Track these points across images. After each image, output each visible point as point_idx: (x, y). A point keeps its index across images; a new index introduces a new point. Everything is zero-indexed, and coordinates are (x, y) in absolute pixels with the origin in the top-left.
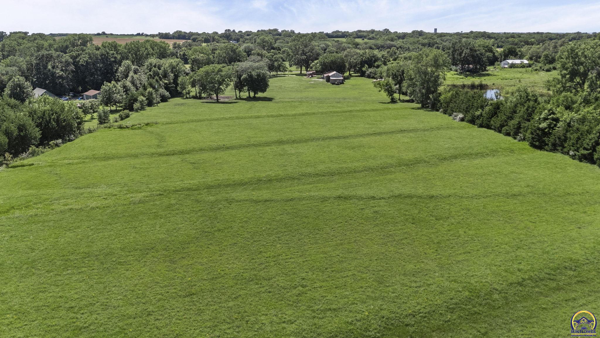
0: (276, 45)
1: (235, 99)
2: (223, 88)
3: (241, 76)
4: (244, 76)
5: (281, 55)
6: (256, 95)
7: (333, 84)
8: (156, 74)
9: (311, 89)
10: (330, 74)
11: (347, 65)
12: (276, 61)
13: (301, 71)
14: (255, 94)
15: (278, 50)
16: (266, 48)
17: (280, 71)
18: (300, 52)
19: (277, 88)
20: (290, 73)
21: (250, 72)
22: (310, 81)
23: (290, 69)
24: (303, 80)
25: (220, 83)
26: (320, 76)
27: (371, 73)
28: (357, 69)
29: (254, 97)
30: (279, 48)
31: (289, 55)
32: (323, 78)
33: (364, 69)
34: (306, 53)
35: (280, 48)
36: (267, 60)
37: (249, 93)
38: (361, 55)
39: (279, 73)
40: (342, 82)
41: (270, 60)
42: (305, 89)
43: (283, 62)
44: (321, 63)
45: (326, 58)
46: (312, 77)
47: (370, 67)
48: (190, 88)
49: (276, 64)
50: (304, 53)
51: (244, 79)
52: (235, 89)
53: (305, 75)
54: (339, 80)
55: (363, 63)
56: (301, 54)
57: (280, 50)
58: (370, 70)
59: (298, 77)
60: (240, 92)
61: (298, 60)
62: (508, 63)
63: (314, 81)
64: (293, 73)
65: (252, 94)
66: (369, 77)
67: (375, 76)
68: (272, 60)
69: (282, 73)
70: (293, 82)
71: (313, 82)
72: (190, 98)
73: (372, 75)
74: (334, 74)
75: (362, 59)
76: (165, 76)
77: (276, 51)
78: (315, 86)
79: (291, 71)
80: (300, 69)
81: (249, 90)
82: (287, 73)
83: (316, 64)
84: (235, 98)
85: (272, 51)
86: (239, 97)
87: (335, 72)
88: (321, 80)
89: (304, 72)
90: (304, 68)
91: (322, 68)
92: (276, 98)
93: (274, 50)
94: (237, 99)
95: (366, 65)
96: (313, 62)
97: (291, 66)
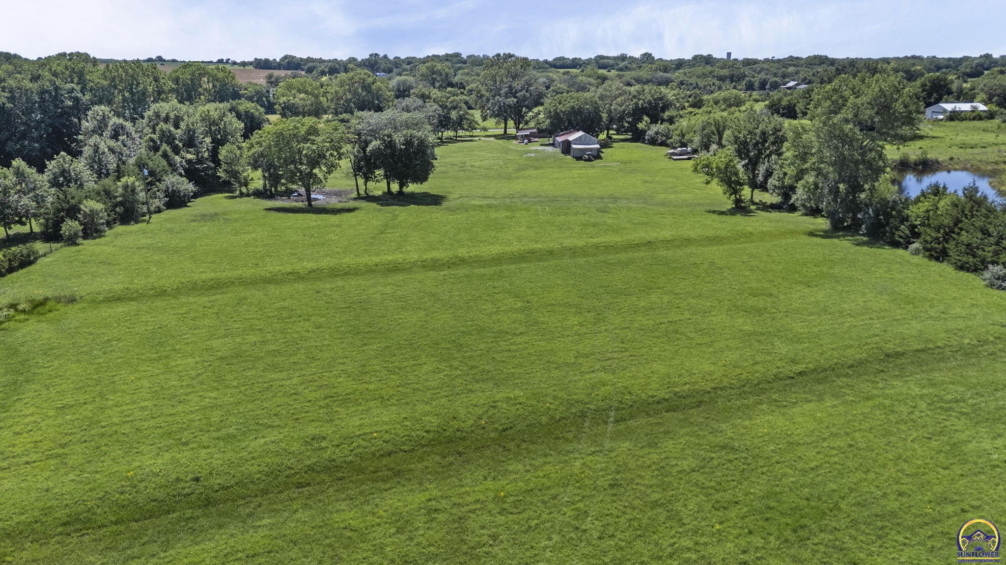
0: (456, 79)
1: (355, 199)
2: (320, 175)
3: (367, 143)
4: (374, 144)
5: (465, 97)
6: (405, 190)
7: (579, 158)
8: (168, 138)
9: (531, 172)
10: (572, 137)
11: (604, 116)
12: (454, 108)
13: (506, 128)
14: (401, 187)
15: (460, 88)
16: (437, 84)
17: (463, 129)
18: (503, 91)
19: (456, 168)
20: (483, 133)
21: (389, 136)
22: (526, 153)
23: (483, 124)
24: (511, 149)
25: (314, 163)
26: (545, 141)
27: (657, 133)
28: (626, 125)
29: (400, 193)
30: (461, 84)
31: (482, 96)
32: (553, 145)
33: (641, 126)
34: (516, 92)
35: (464, 84)
36: (436, 106)
37: (388, 184)
38: (634, 97)
39: (461, 133)
40: (597, 156)
41: (441, 106)
42: (518, 170)
43: (469, 111)
44: (550, 112)
45: (560, 103)
46: (530, 141)
47: (655, 120)
48: (250, 171)
49: (454, 115)
50: (512, 92)
51: (373, 152)
52: (356, 175)
53: (515, 137)
54: (591, 150)
55: (638, 113)
56: (506, 94)
57: (464, 88)
58: (655, 128)
59: (500, 142)
60: (367, 179)
61: (500, 107)
62: (945, 111)
63: (536, 151)
64: (490, 132)
65: (395, 187)
66: (653, 142)
67: (669, 141)
68: (446, 106)
69: (468, 133)
70: (489, 155)
71: (533, 155)
72: (248, 195)
73: (660, 139)
74: (580, 138)
75: (637, 104)
76: (190, 142)
77: (456, 89)
78: (538, 163)
79: (485, 129)
80: (503, 125)
81: (386, 176)
82: (475, 132)
83: (539, 115)
84: (355, 195)
85: (449, 89)
86: (365, 192)
87: (580, 133)
88: (550, 149)
89: (512, 131)
90: (511, 123)
91: (552, 123)
92: (451, 197)
93: (452, 87)
94: (359, 198)
95: (646, 118)
96: (530, 110)
97: (484, 119)
